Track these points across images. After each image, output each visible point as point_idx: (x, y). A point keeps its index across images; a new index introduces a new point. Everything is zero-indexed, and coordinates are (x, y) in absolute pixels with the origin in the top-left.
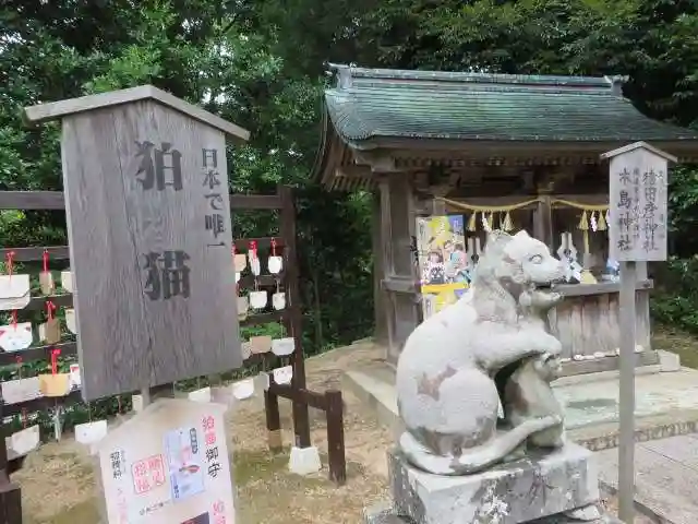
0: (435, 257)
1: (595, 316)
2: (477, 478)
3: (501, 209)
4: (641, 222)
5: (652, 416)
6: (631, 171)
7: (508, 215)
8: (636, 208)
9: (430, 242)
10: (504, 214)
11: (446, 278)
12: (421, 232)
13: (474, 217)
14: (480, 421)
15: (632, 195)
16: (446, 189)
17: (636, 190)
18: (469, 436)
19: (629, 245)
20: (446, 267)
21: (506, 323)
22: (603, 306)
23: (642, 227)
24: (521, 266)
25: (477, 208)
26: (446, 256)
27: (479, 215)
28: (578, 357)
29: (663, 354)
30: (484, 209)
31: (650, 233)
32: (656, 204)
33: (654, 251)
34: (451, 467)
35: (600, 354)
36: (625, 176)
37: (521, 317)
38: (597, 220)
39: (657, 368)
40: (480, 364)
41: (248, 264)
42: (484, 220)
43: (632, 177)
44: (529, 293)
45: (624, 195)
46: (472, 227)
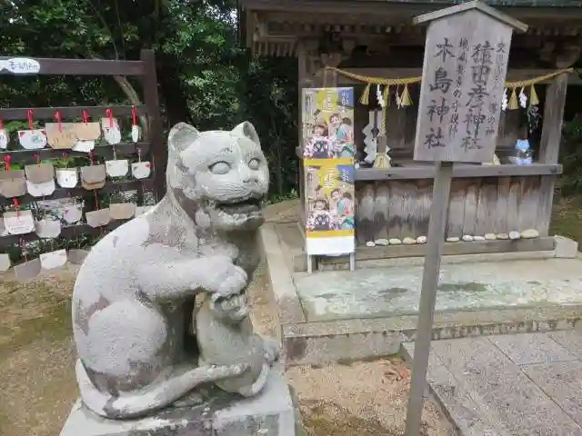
0: (320, 130)
1: (491, 198)
2: (129, 426)
3: (398, 82)
4: (463, 112)
5: (515, 308)
6: (454, 42)
7: (406, 88)
8: (456, 93)
9: (315, 114)
10: (402, 87)
11: (329, 153)
12: (307, 104)
13: (367, 90)
14: (133, 364)
15: (452, 75)
16: (339, 58)
17: (460, 68)
18: (121, 379)
19: (441, 141)
20: (332, 140)
21: (183, 246)
22: (503, 188)
23: (462, 118)
24: (193, 177)
25: (371, 80)
26: (331, 129)
27: (373, 88)
28: (467, 237)
29: (561, 240)
30: (379, 81)
31: (473, 128)
32: (488, 88)
33: (476, 150)
34: (105, 409)
35: (491, 236)
36: (445, 49)
37: (202, 241)
38: (509, 98)
39: (552, 253)
40: (143, 296)
41: (102, 132)
42: (379, 92)
43: (457, 52)
44: (207, 212)
45: (440, 74)
46: (365, 100)
